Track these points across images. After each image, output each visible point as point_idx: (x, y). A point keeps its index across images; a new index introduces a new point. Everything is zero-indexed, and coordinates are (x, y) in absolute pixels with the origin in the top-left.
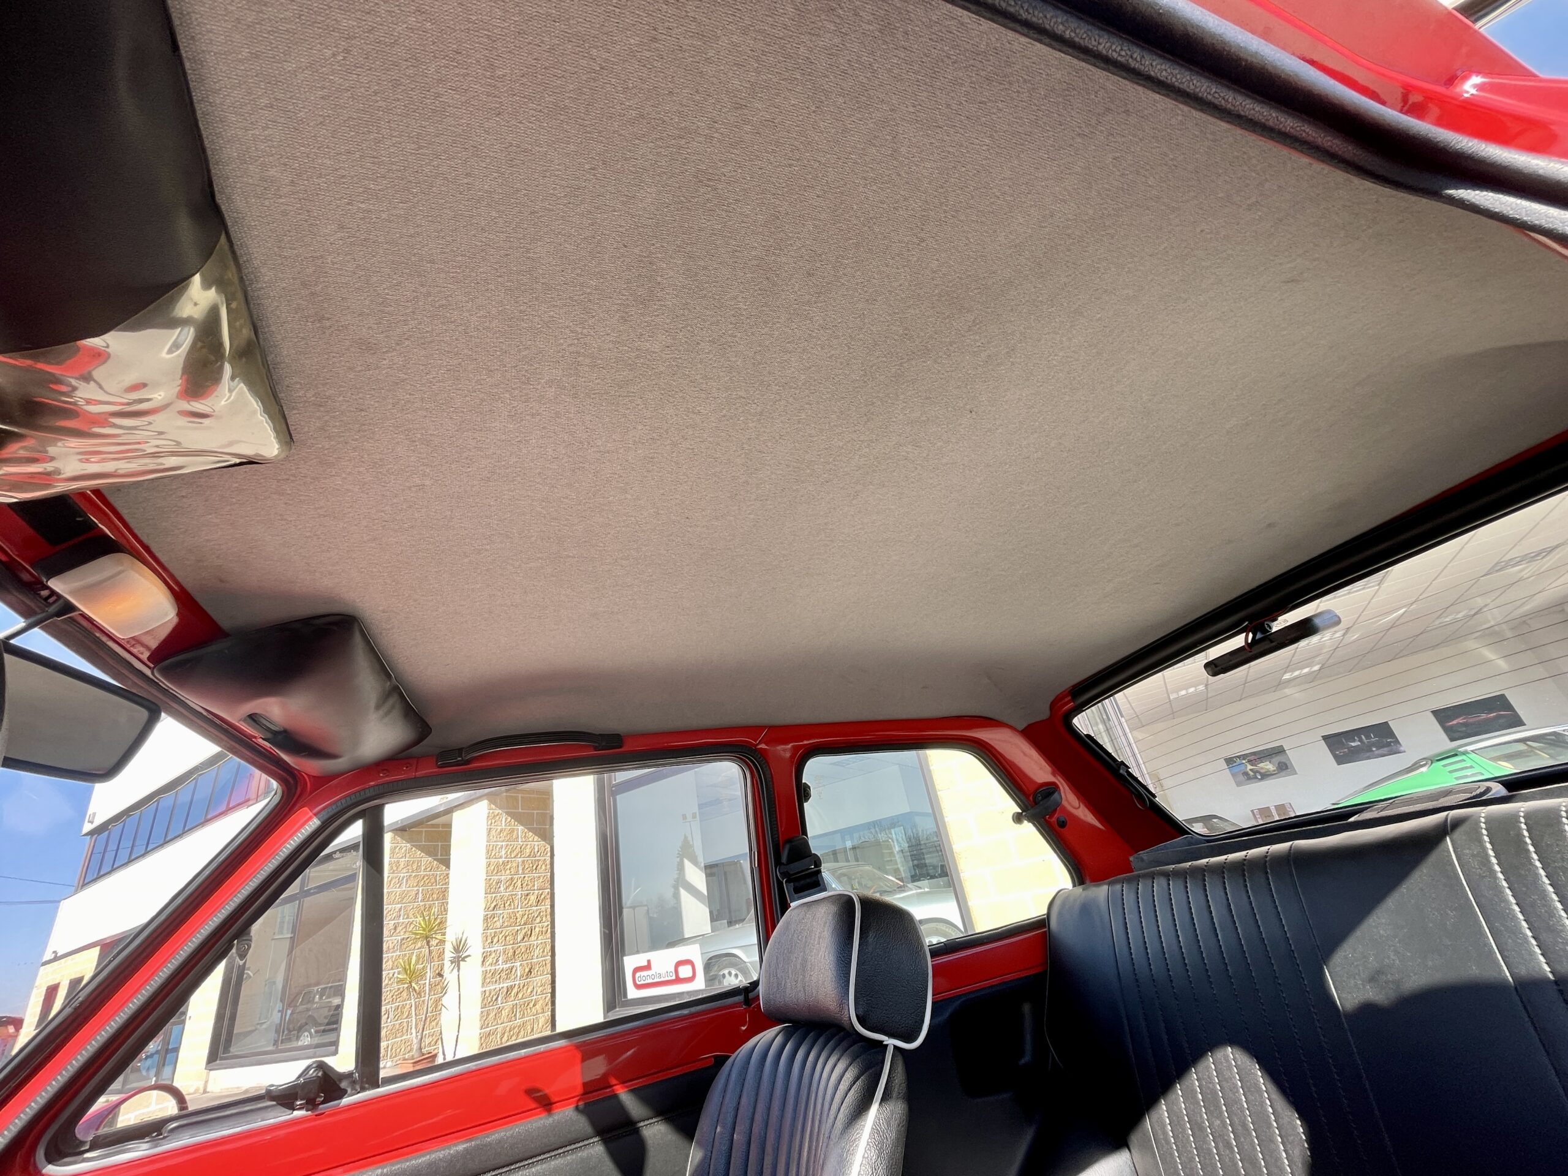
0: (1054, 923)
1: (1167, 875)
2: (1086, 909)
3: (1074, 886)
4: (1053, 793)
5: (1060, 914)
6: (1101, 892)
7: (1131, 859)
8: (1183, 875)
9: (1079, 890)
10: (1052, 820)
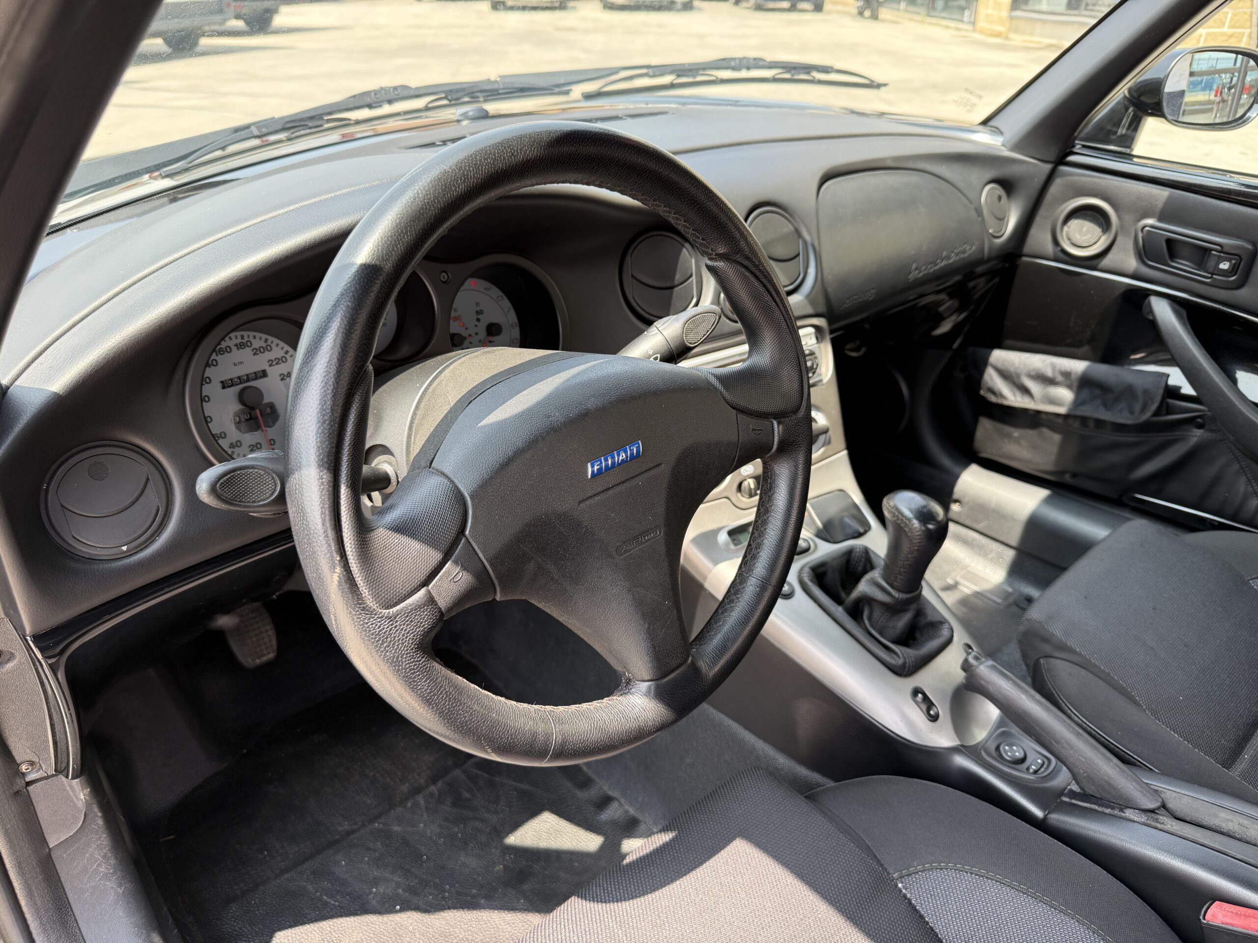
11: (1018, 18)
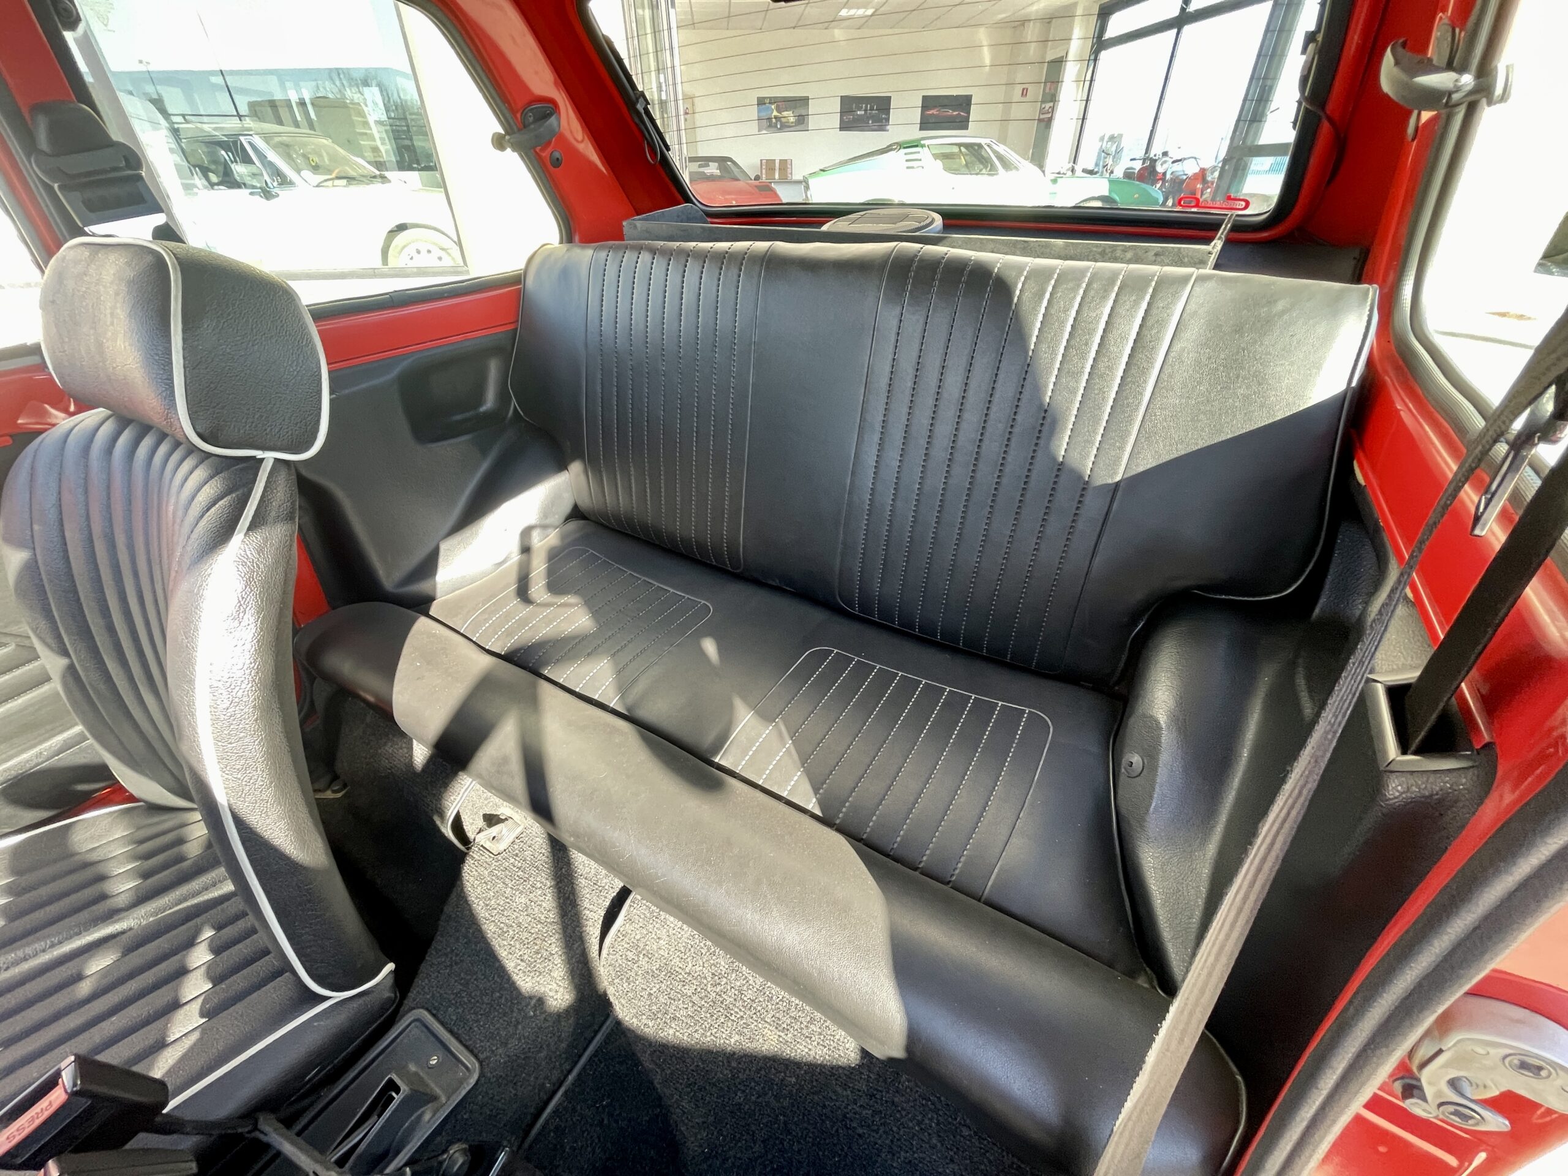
0: (530, 282)
1: (653, 251)
2: (566, 273)
3: (561, 242)
4: (550, 115)
5: (538, 273)
6: (585, 255)
7: (624, 223)
8: (668, 254)
9: (565, 247)
10: (544, 155)
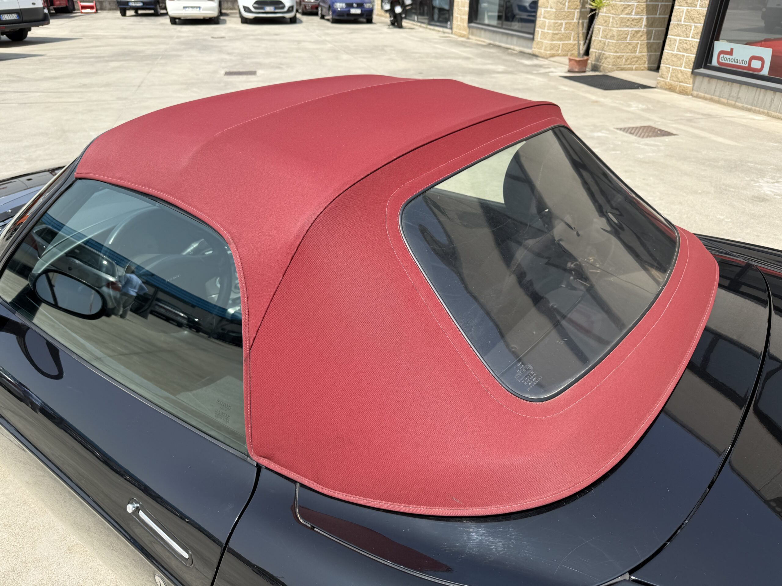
11: (473, 27)
